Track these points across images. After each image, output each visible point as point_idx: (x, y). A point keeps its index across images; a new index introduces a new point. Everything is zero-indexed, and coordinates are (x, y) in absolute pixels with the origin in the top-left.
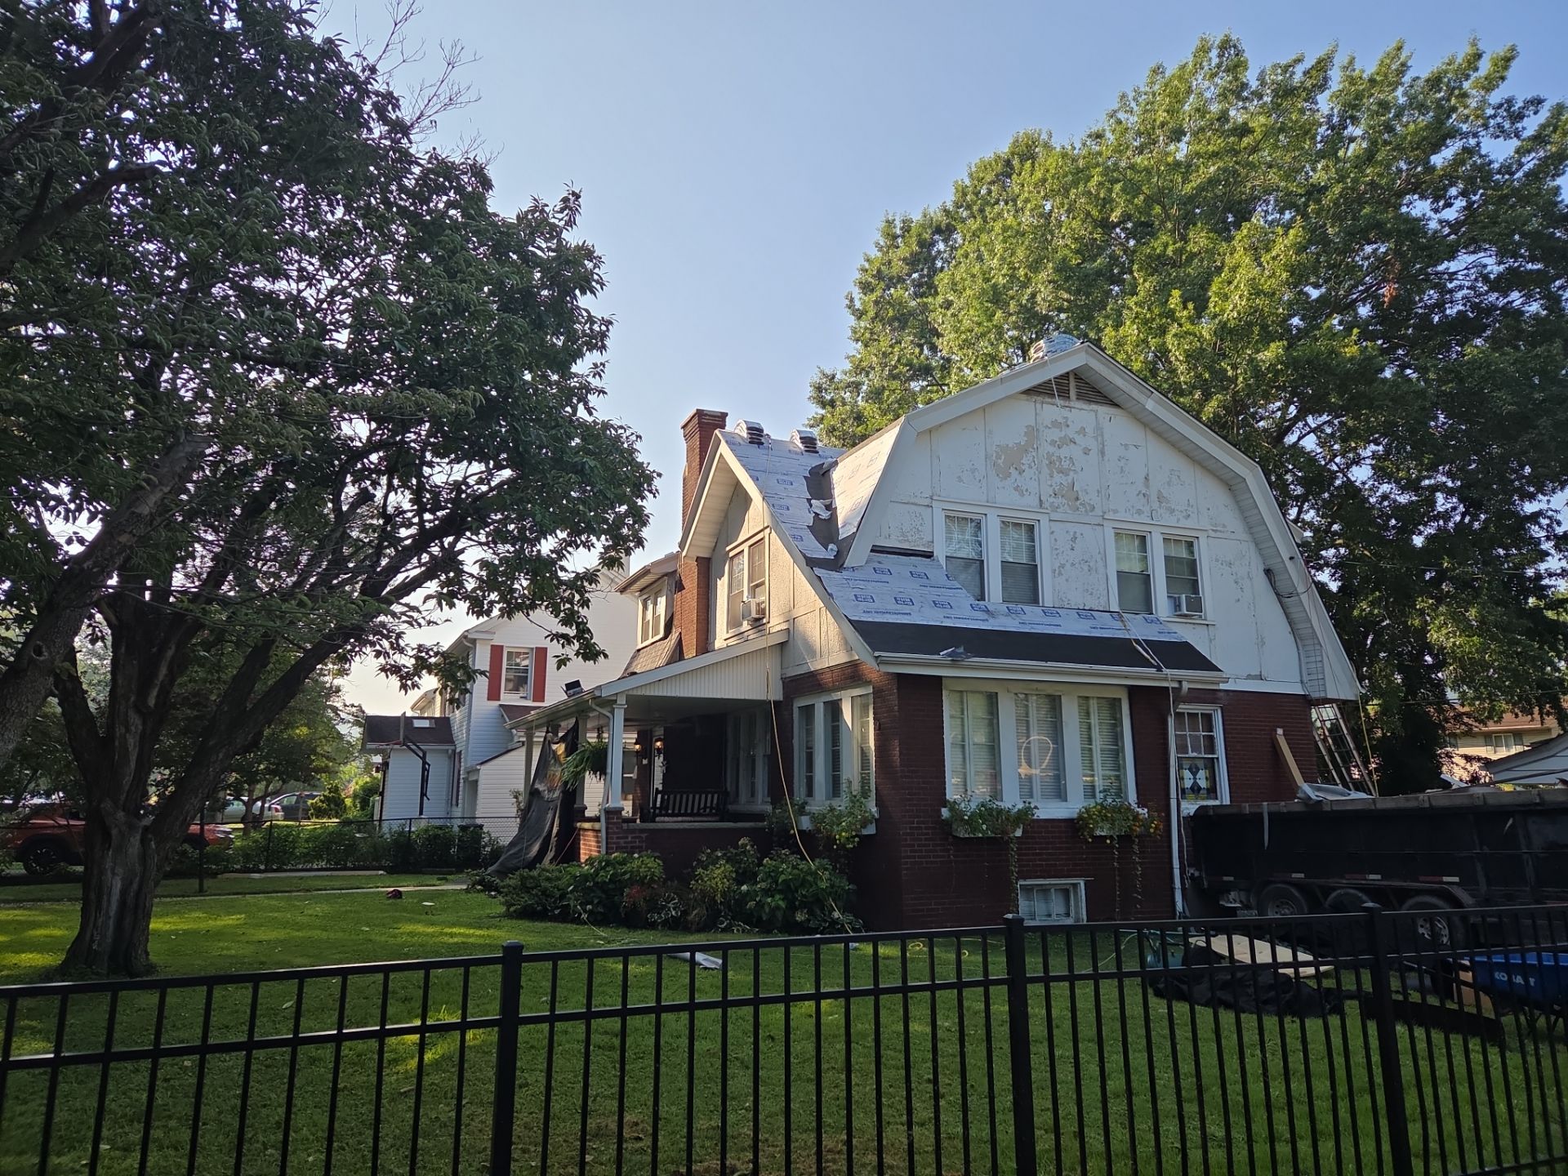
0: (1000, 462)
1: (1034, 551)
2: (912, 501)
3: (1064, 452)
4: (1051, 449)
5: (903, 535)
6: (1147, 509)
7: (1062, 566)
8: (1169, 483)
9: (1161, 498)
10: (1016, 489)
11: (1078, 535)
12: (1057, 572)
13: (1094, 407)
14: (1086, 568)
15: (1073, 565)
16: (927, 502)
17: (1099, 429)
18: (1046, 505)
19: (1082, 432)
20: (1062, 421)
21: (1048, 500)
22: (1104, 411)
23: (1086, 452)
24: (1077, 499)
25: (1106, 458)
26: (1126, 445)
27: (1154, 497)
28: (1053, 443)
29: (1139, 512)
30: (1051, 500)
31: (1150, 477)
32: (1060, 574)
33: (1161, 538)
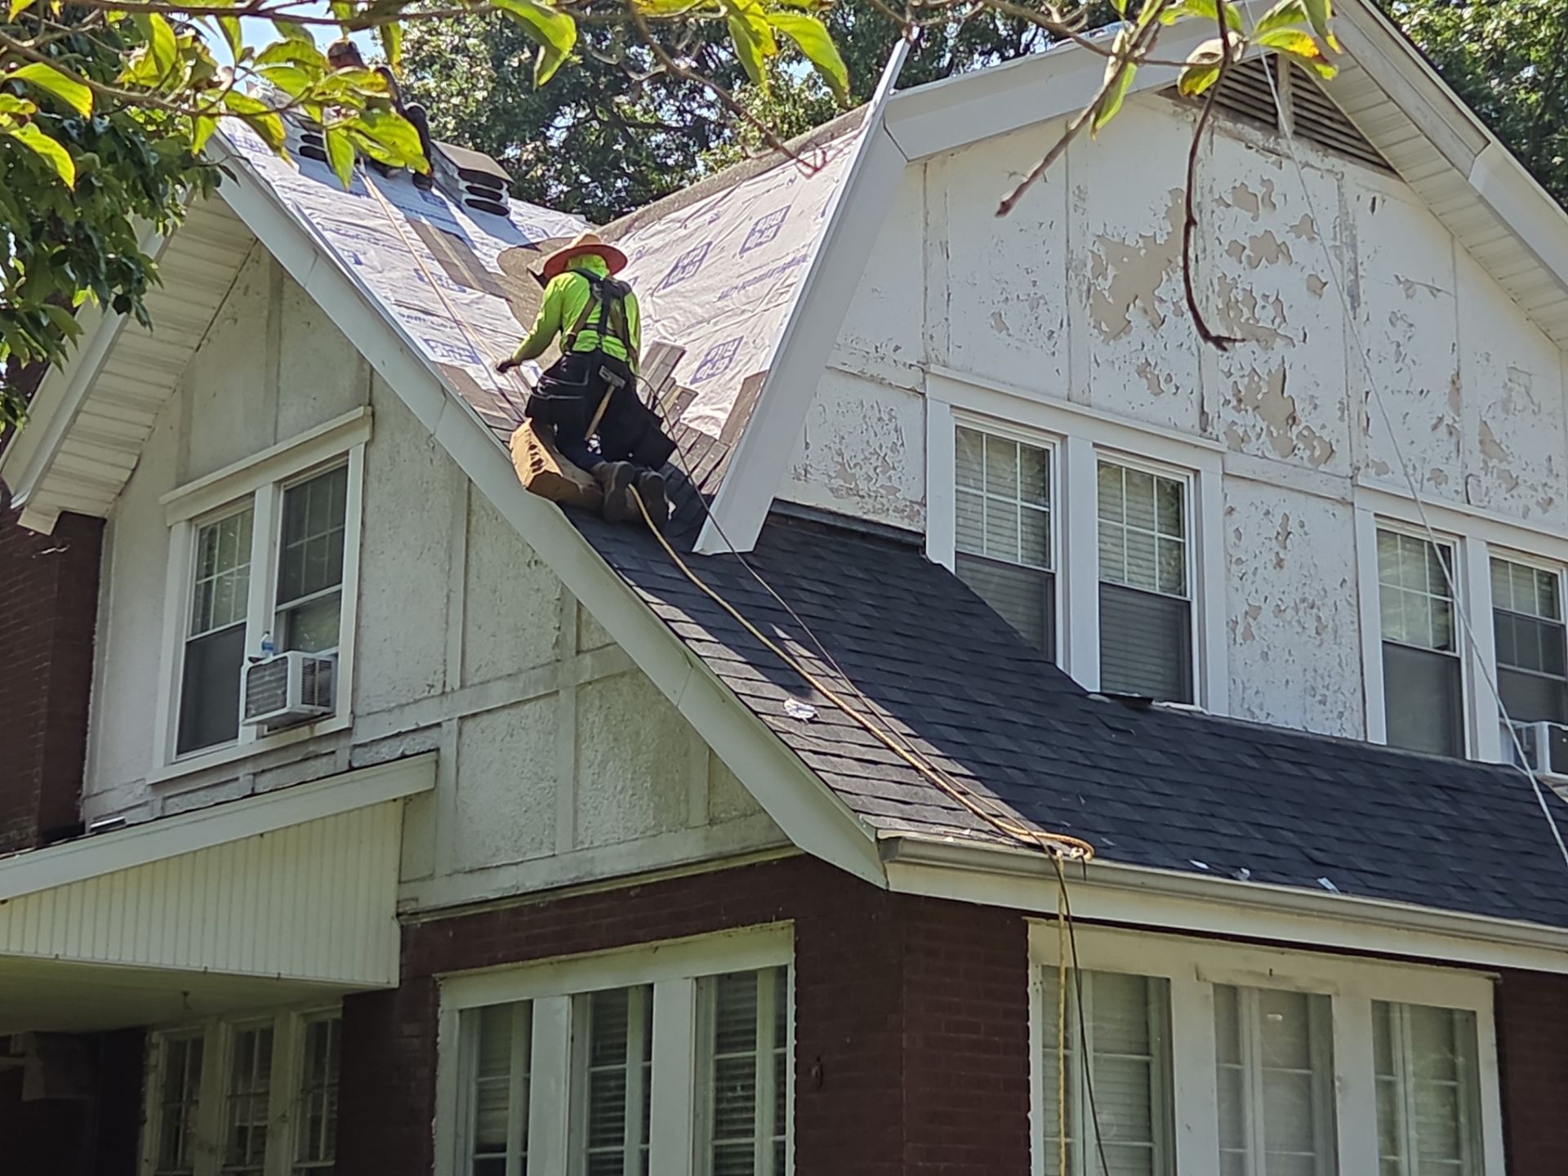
0: (1104, 284)
1: (1180, 560)
2: (872, 369)
3: (1265, 279)
4: (1231, 268)
5: (844, 471)
6: (1453, 470)
7: (1254, 612)
8: (1506, 405)
9: (1486, 442)
10: (1144, 370)
11: (1293, 526)
12: (1241, 630)
13: (1334, 161)
14: (1311, 626)
15: (1279, 611)
16: (911, 379)
17: (1345, 225)
18: (1217, 428)
19: (1307, 227)
20: (1260, 191)
21: (1224, 417)
22: (1357, 174)
23: (1317, 287)
24: (1293, 419)
25: (1362, 311)
26: (1409, 285)
27: (1471, 441)
28: (1235, 250)
29: (1438, 477)
30: (1229, 414)
31: (1464, 380)
32: (1248, 635)
33: (1486, 554)
